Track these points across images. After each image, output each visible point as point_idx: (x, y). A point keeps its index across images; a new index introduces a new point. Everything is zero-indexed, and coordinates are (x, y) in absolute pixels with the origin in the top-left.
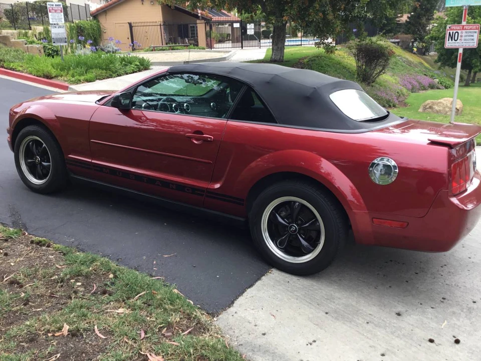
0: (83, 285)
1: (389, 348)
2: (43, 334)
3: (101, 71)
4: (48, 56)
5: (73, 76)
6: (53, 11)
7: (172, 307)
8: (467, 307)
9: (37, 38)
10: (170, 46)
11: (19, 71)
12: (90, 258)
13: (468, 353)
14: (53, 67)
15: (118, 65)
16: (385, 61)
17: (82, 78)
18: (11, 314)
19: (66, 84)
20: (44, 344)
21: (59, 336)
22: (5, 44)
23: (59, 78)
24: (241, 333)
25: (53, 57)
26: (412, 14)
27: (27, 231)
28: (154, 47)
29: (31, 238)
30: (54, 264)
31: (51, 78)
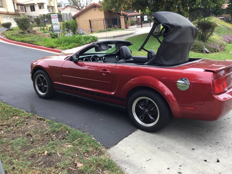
0: (55, 136)
1: (184, 163)
2: (37, 154)
3: (75, 43)
4: (53, 38)
5: (63, 47)
6: (54, 18)
7: (90, 145)
8: (228, 146)
9: (48, 31)
10: (108, 29)
11: (40, 45)
12: (60, 125)
13: (222, 166)
14: (54, 43)
15: (83, 40)
16: (212, 29)
17: (67, 47)
18: (26, 147)
19: (60, 50)
20: (37, 158)
21: (43, 155)
22: (35, 34)
23: (57, 48)
24: (118, 156)
25: (55, 38)
26: (230, 3)
27: (36, 114)
28: (101, 30)
29: (38, 117)
30: (45, 128)
31: (54, 48)
